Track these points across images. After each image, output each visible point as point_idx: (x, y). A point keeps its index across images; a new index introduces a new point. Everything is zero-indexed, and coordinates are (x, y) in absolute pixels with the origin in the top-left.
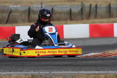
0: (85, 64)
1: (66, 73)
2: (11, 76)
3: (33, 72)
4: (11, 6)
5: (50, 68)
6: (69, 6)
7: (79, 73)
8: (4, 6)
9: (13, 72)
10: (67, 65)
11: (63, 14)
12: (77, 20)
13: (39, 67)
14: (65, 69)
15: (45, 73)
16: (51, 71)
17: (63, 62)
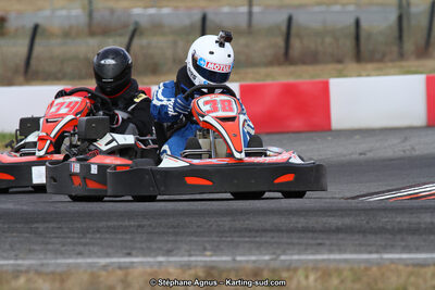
0: (405, 226)
1: (335, 260)
2: (130, 270)
3: (211, 256)
4: (137, 11)
5: (276, 239)
6: (351, 8)
7: (382, 259)
8: (112, 11)
9: (137, 256)
10: (338, 230)
11: (328, 40)
12: (381, 60)
13: (236, 239)
14: (331, 245)
15: (254, 262)
16: (279, 252)
17: (324, 220)
